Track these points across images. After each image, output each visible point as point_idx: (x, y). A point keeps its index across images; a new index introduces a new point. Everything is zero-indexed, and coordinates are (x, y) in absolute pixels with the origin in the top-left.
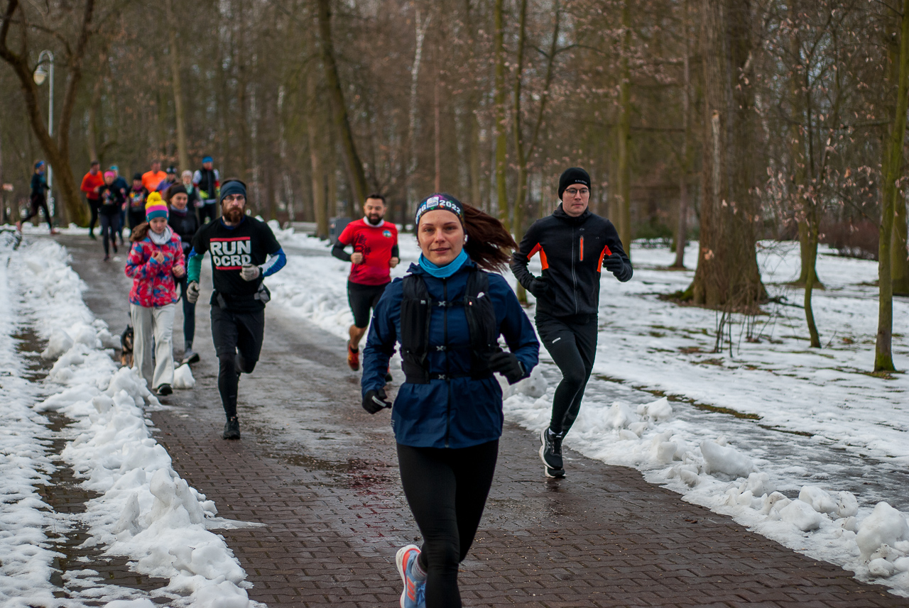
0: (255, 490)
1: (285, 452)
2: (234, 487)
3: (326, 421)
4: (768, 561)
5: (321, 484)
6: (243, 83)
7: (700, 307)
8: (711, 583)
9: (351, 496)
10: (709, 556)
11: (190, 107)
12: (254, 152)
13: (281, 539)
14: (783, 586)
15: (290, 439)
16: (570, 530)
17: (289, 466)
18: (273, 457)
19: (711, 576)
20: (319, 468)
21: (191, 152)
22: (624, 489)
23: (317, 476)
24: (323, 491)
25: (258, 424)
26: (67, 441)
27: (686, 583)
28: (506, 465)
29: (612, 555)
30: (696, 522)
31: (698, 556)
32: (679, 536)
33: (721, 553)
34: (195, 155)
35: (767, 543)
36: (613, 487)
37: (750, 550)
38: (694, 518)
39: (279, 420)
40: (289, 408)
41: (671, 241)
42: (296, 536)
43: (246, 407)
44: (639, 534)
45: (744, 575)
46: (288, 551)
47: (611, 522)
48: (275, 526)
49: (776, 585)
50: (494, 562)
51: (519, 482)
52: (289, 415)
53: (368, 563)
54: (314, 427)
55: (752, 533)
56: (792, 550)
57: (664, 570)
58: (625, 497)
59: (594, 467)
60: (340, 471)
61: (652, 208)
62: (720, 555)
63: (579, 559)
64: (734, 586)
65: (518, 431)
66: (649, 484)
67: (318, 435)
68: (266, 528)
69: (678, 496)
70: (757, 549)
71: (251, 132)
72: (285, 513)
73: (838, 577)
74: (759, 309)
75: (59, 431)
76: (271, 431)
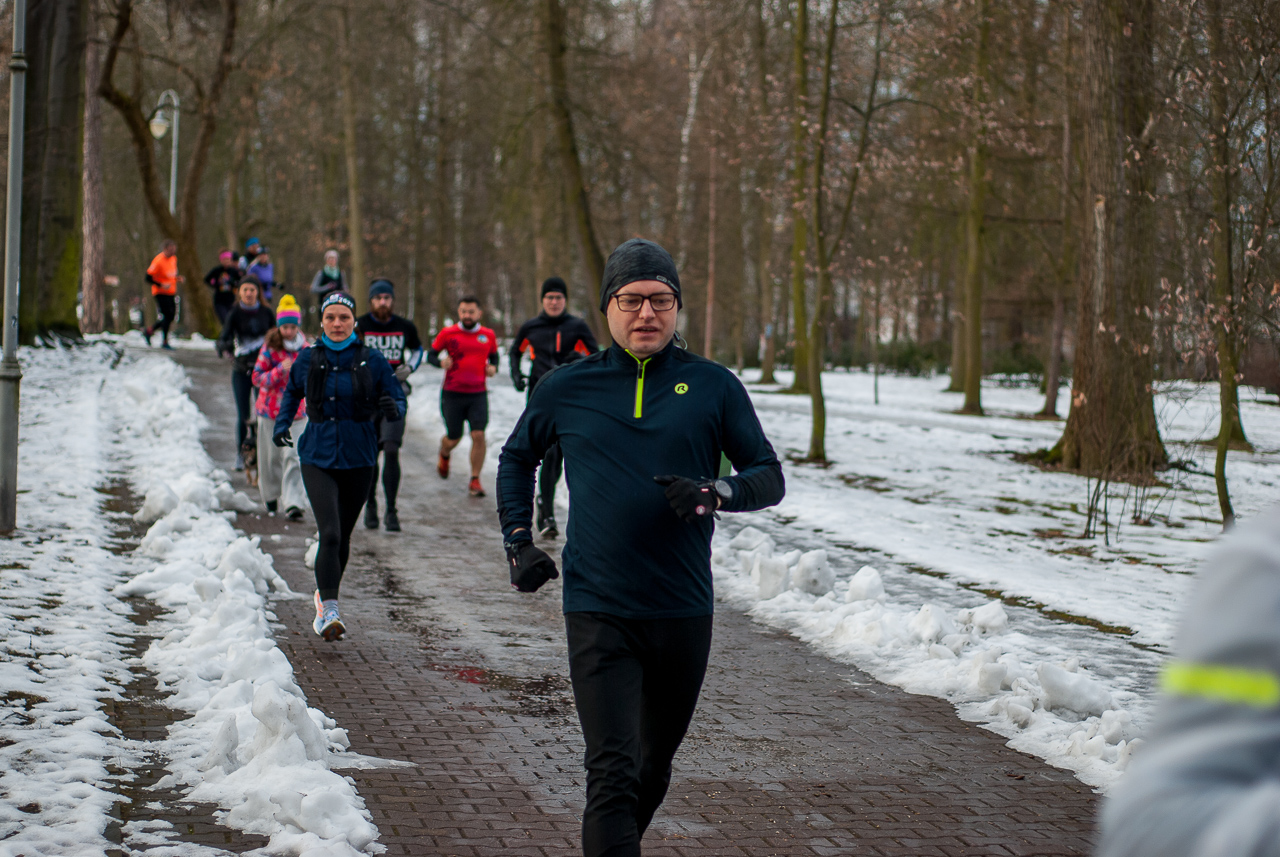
0: (408, 716)
1: (456, 663)
2: (378, 710)
3: (520, 621)
5: (501, 709)
6: (446, 142)
7: (1072, 473)
9: (542, 727)
10: (1034, 827)
11: (370, 174)
12: (458, 238)
13: (435, 785)
15: (464, 644)
16: (842, 785)
17: (461, 684)
18: (440, 670)
19: (1033, 855)
20: (501, 686)
21: (369, 237)
22: (926, 728)
23: (496, 698)
24: (502, 719)
25: (424, 623)
26: (153, 638)
28: (764, 689)
29: (897, 821)
30: (1022, 778)
31: (1019, 826)
32: (996, 797)
33: (1052, 823)
34: (375, 241)
36: (910, 725)
38: (1021, 773)
39: (454, 618)
40: (471, 601)
41: (1041, 378)
42: (456, 781)
43: (410, 598)
44: (939, 793)
46: (441, 803)
47: (902, 775)
48: (429, 766)
50: (729, 826)
51: (780, 714)
52: (467, 611)
53: (552, 823)
54: (501, 629)
57: (967, 845)
58: (926, 740)
59: (888, 696)
60: (529, 693)
61: (1016, 330)
62: (1050, 826)
63: (849, 825)
65: (789, 642)
66: (963, 722)
67: (506, 640)
68: (417, 769)
69: (1002, 741)
71: (454, 211)
72: (445, 748)
74: (1154, 478)
75: (145, 624)
76: (441, 632)
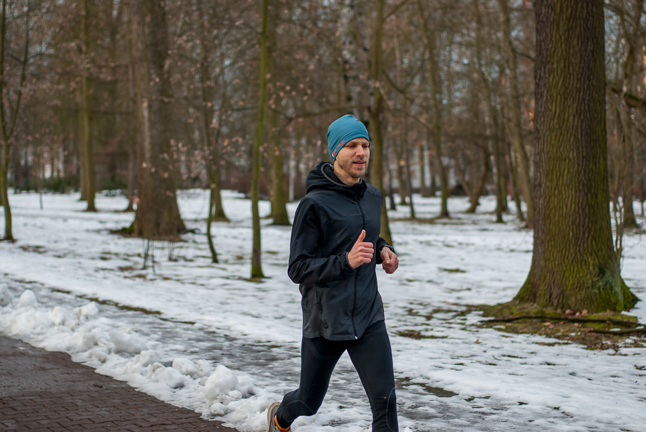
4: (145, 410)
7: (139, 238)
8: (103, 427)
10: (105, 409)
14: (151, 426)
16: (11, 398)
19: (104, 422)
22: (56, 367)
27: (86, 428)
29: (38, 412)
30: (101, 387)
31: (98, 409)
32: (88, 397)
33: (114, 407)
35: (147, 398)
36: (47, 366)
37: (135, 403)
38: (101, 384)
41: (126, 191)
44: (60, 397)
45: (127, 420)
47: (42, 390)
49: (148, 425)
55: (139, 392)
56: (164, 401)
57: (72, 420)
58: (56, 372)
59: (37, 353)
61: (113, 168)
63: (13, 417)
64: (119, 428)
66: (74, 363)
69: (93, 370)
70: (140, 403)
73: (190, 417)
74: (179, 238)
